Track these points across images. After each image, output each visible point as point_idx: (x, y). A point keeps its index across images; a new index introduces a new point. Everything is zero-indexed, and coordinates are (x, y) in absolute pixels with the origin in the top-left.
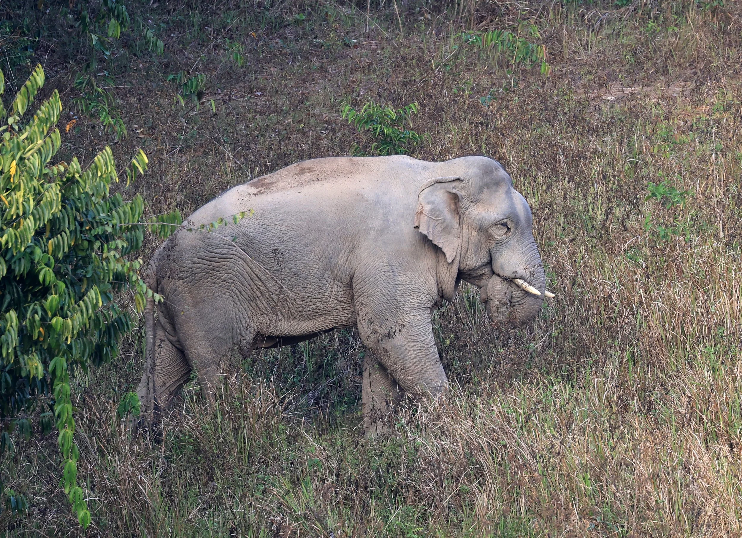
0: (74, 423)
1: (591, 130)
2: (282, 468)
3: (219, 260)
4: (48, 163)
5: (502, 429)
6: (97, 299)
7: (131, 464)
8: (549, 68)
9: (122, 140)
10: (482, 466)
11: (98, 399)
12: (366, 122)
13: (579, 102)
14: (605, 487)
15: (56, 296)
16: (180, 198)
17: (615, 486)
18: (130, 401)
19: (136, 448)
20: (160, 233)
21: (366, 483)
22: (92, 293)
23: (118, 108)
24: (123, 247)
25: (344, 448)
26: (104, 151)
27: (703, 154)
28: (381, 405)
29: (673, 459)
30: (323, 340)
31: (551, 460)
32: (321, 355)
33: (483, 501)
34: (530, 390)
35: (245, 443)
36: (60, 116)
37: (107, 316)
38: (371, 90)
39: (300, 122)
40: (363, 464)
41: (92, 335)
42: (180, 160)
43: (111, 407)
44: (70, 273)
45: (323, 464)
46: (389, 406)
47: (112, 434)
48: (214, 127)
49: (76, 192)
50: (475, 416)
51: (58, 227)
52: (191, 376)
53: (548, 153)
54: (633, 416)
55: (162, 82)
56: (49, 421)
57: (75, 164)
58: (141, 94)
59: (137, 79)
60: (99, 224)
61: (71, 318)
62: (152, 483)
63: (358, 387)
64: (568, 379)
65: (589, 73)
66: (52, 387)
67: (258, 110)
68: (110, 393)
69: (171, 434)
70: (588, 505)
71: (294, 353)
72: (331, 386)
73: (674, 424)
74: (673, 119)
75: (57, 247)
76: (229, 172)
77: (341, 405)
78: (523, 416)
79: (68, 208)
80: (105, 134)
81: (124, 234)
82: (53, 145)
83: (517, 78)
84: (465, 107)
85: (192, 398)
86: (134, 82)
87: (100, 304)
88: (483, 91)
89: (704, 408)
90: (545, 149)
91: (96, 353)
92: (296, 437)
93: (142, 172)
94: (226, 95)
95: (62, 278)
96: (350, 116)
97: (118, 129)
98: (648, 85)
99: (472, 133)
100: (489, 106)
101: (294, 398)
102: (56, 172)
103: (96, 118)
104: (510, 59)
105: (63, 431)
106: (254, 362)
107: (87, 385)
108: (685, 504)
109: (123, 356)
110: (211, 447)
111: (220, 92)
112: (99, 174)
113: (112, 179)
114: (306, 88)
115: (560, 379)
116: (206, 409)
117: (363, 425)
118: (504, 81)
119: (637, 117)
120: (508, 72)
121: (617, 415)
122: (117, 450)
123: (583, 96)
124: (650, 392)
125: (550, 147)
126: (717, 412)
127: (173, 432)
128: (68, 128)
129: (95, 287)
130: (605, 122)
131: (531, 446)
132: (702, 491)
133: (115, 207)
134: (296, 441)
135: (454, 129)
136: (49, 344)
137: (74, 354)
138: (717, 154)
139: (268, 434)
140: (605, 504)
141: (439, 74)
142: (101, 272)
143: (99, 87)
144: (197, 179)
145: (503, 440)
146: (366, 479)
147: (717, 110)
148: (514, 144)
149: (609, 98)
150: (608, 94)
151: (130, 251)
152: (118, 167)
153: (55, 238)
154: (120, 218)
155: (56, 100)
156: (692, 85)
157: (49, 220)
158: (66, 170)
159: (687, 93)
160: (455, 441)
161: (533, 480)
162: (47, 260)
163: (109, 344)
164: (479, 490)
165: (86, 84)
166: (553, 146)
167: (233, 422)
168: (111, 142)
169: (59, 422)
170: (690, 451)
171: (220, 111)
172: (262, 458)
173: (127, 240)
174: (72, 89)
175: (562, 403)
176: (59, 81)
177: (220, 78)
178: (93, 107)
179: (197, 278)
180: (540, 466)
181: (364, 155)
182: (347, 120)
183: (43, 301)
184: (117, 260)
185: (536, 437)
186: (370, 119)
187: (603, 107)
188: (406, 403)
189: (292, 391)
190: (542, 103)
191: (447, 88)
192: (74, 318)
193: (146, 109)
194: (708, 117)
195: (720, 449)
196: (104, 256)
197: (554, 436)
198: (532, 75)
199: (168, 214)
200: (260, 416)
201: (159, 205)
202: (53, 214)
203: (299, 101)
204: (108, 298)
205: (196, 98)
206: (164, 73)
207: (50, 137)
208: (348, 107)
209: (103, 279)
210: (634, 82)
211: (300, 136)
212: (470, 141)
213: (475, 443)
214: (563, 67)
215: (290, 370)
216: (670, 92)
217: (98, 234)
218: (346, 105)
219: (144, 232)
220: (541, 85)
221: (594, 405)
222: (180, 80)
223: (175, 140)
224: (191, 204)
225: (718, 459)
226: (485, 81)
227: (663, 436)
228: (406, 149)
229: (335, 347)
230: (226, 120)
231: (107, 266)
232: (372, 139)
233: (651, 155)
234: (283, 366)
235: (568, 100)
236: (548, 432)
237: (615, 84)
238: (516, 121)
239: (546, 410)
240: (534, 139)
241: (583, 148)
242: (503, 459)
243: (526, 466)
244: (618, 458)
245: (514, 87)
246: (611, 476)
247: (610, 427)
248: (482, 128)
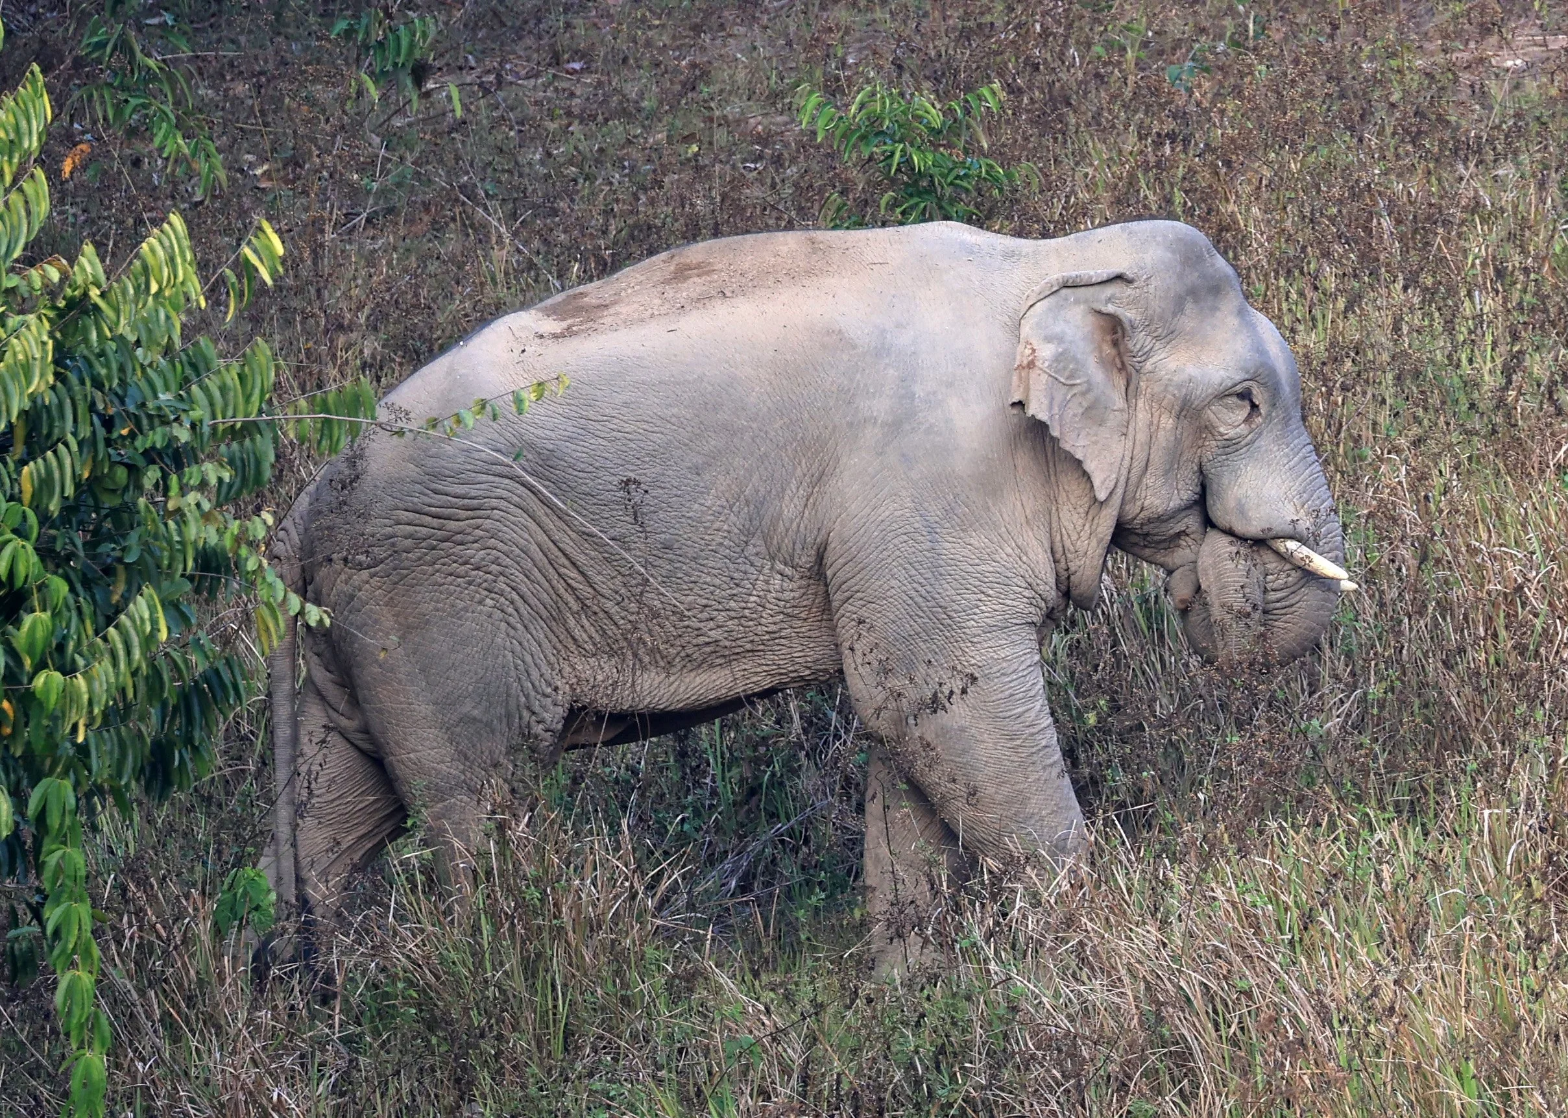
0: (96, 952)
1: (1462, 150)
2: (655, 1063)
3: (464, 514)
4: (17, 261)
5: (1240, 949)
6: (154, 622)
7: (252, 1059)
9: (214, 197)
10: (1189, 1048)
11: (161, 888)
12: (863, 138)
13: (1430, 76)
14: (1515, 1096)
15: (46, 616)
16: (370, 346)
17: (1543, 1094)
18: (245, 893)
19: (264, 1016)
20: (319, 442)
21: (881, 1100)
22: (140, 607)
23: (201, 111)
24: (220, 480)
25: (819, 1008)
26: (166, 226)
28: (915, 889)
30: (760, 720)
31: (1372, 1029)
32: (756, 761)
34: (1313, 842)
35: (555, 999)
36: (48, 134)
37: (182, 666)
38: (875, 53)
39: (688, 139)
40: (872, 1047)
41: (142, 719)
42: (369, 246)
43: (195, 909)
44: (81, 554)
45: (766, 1051)
46: (936, 892)
47: (200, 980)
48: (458, 158)
49: (94, 335)
50: (1168, 913)
51: (45, 432)
52: (409, 823)
53: (1350, 213)
55: (319, 39)
56: (31, 950)
57: (89, 263)
58: (262, 73)
59: (250, 32)
60: (156, 421)
61: (84, 674)
62: (309, 1111)
63: (855, 842)
64: (1412, 811)
66: (36, 858)
67: (576, 111)
68: (191, 870)
69: (358, 977)
71: (682, 755)
72: (782, 842)
75: (45, 484)
76: (500, 277)
77: (812, 892)
78: (1296, 913)
79: (73, 378)
80: (167, 181)
81: (223, 448)
82: (29, 213)
83: (1264, 13)
84: (1128, 93)
85: (411, 880)
86: (242, 39)
87: (163, 635)
88: (1174, 49)
90: (1340, 202)
91: (153, 766)
92: (692, 978)
93: (269, 282)
94: (488, 72)
95: (58, 566)
96: (821, 123)
97: (205, 167)
99: (1147, 162)
100: (1191, 94)
101: (684, 877)
102: (38, 284)
103: (143, 139)
105: (69, 975)
106: (576, 780)
107: (132, 852)
109: (227, 771)
110: (466, 1010)
111: (473, 63)
112: (154, 288)
113: (188, 300)
114: (703, 49)
115: (1391, 813)
116: (449, 911)
117: (868, 943)
118: (1228, 22)
121: (1546, 906)
122: (213, 1022)
123: (1440, 58)
125: (1354, 196)
127: (363, 975)
128: (67, 166)
129: (148, 590)
130: (1498, 127)
131: (1319, 992)
133: (198, 375)
134: (691, 990)
135: (1099, 153)
136: (28, 744)
137: (95, 767)
139: (618, 973)
141: (1056, 6)
142: (162, 550)
143: (149, 55)
144: (416, 295)
145: (1243, 977)
146: (881, 1088)
148: (1259, 188)
149: (1509, 63)
150: (1504, 52)
151: (239, 493)
152: (203, 267)
153: (40, 461)
154: (212, 404)
155: (36, 92)
157: (23, 413)
158: (65, 277)
160: (1115, 984)
161: (1324, 1083)
162: (19, 518)
163: (188, 740)
164: (1182, 1112)
165: (115, 49)
166: (1361, 191)
167: (523, 943)
168: (183, 200)
169: (56, 952)
171: (475, 114)
172: (601, 1038)
173: (231, 462)
174: (78, 63)
175: (1399, 876)
176: (43, 42)
177: (471, 25)
178: (134, 110)
179: (406, 563)
180: (1341, 1045)
181: (860, 224)
182: (814, 133)
183: (10, 628)
184: (206, 517)
185: (1330, 968)
186: (873, 130)
187: (1492, 86)
188: (982, 882)
189: (679, 859)
190: (1330, 79)
191: (1078, 42)
192: (94, 672)
193: (275, 112)
196: (171, 506)
197: (1377, 963)
198: (1305, 5)
199: (340, 390)
200: (594, 926)
201: (315, 368)
202: (33, 398)
203: (684, 84)
204: (185, 619)
205: (409, 82)
206: (321, 16)
207: (21, 190)
208: (814, 99)
209: (170, 566)
211: (687, 175)
212: (1143, 184)
213: (1169, 986)
215: (674, 800)
217: (153, 448)
218: (811, 93)
219: (276, 440)
220: (1328, 30)
221: (1484, 881)
222: (367, 33)
223: (356, 194)
224: (401, 364)
226: (1177, 24)
228: (972, 208)
229: (793, 738)
230: (491, 139)
231: (180, 533)
232: (880, 183)
234: (652, 793)
235: (1399, 71)
236: (1362, 955)
237: (1523, 26)
238: (1261, 127)
239: (1355, 895)
240: (1311, 175)
241: (1441, 198)
242: (1242, 1029)
243: (1304, 1046)
244: (1548, 1019)
245: (1256, 37)
246: (1531, 1068)
247: (1527, 937)
248: (1173, 149)
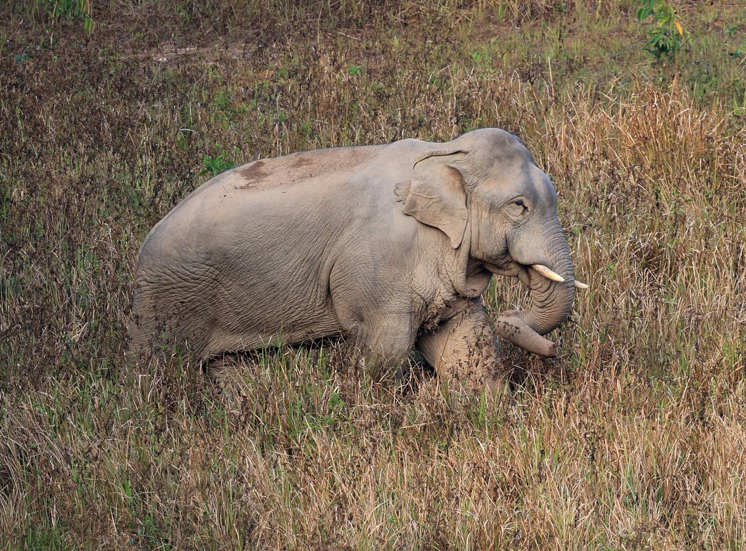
1: (139, 95)
5: (33, 430)
8: (92, 25)
10: (9, 471)
13: (127, 63)
14: (148, 497)
17: (160, 495)
27: (266, 125)
29: (224, 466)
31: (88, 466)
33: (9, 511)
34: (66, 386)
53: (91, 120)
54: (181, 418)
64: (109, 374)
65: (139, 29)
70: (128, 516)
73: (227, 427)
74: (233, 85)
78: (57, 416)
83: (57, 34)
88: (18, 48)
89: (261, 409)
90: (87, 115)
98: (204, 46)
99: (5, 95)
100: (24, 66)
104: (49, 12)
108: (237, 517)
115: (99, 375)
118: (41, 37)
119: (192, 81)
120: (47, 28)
121: (164, 416)
123: (132, 56)
124: (201, 390)
125: (93, 113)
126: (275, 414)
130: (155, 87)
131: (66, 449)
132: (257, 502)
138: (281, 125)
140: (147, 516)
145: (34, 442)
147: (282, 76)
148: (52, 108)
149: (161, 60)
150: (159, 55)
156: (254, 48)
159: (248, 55)
161: (67, 488)
164: (5, 498)
166: (96, 111)
170: (244, 457)
175: (102, 401)
180: (74, 472)
185: (71, 439)
187: (153, 68)
190: (85, 63)
194: (272, 83)
195: (278, 455)
197: (90, 437)
198: (74, 32)
210: (189, 42)
212: (3, 105)
213: (2, 445)
214: (109, 23)
216: (230, 54)
220: (84, 42)
221: (138, 405)
225: (274, 467)
226: (20, 37)
227: (215, 441)
233: (207, 124)
235: (114, 61)
236: (85, 435)
237: (167, 44)
238: (55, 82)
239: (82, 409)
240: (75, 103)
241: (130, 115)
242: (32, 464)
243: (59, 472)
244: (163, 464)
245: (53, 44)
246: (155, 485)
247: (156, 428)
248: (16, 90)
